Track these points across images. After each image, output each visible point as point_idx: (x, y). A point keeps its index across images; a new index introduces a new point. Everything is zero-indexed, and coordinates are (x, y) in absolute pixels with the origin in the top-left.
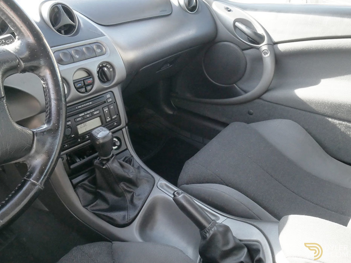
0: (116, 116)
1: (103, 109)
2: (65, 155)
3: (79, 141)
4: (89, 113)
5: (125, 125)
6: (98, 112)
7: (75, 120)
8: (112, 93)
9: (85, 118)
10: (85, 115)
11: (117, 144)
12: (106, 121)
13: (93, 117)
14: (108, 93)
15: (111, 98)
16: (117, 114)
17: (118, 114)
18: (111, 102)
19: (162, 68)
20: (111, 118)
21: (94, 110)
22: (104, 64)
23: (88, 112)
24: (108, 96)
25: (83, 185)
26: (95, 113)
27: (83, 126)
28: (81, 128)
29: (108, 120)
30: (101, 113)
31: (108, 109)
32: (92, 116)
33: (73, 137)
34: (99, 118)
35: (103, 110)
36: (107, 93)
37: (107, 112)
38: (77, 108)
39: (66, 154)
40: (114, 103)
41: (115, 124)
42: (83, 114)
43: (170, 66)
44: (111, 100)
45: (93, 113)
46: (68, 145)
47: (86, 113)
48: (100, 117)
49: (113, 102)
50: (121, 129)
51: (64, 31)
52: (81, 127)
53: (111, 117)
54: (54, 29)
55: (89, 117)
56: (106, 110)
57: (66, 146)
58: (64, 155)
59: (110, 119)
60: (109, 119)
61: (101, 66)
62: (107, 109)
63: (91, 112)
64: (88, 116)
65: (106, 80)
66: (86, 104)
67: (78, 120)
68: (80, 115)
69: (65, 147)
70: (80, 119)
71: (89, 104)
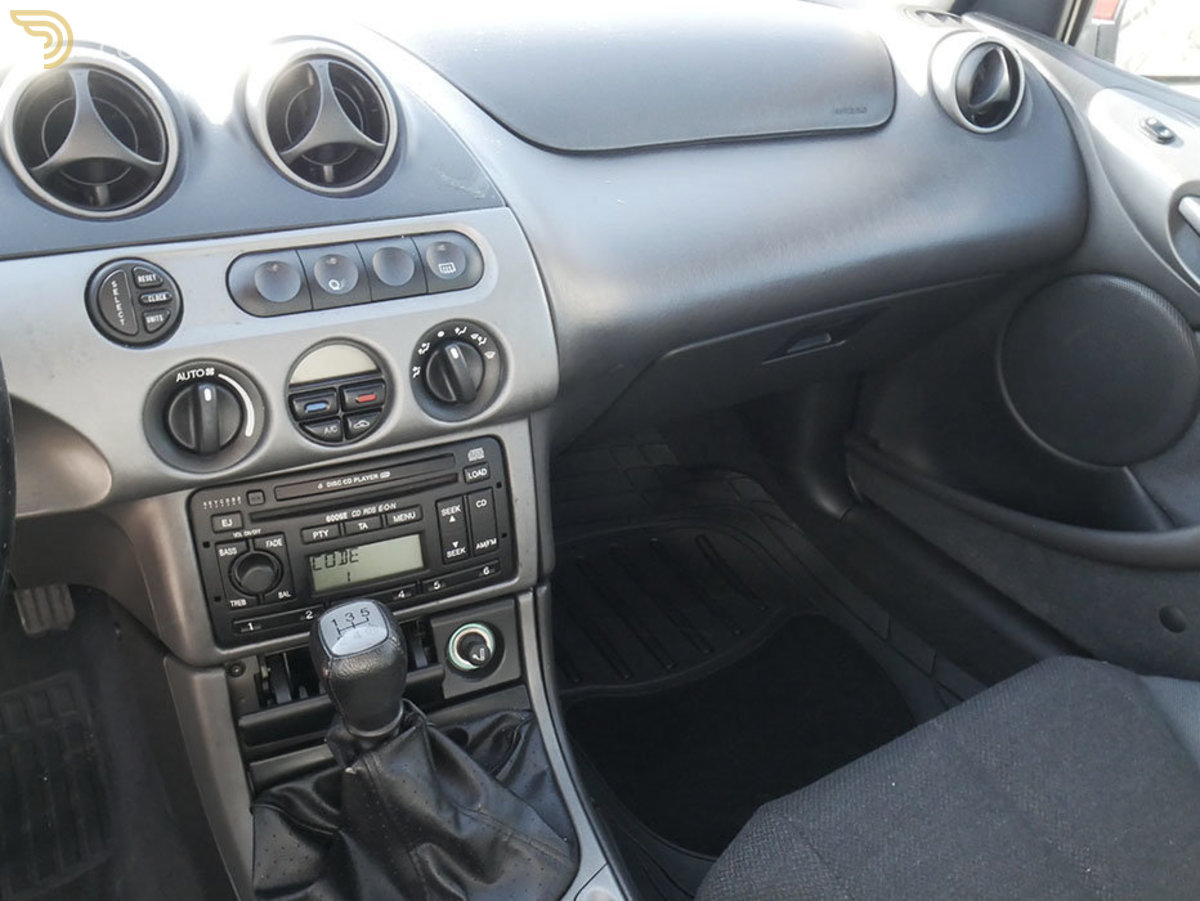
0: (494, 542)
1: (437, 508)
2: (255, 657)
3: (308, 617)
4: (372, 515)
5: (533, 579)
6: (410, 516)
7: (305, 532)
8: (496, 443)
9: (349, 532)
10: (351, 519)
11: (475, 656)
12: (444, 555)
13: (384, 530)
14: (477, 442)
15: (484, 463)
16: (504, 535)
17: (509, 535)
18: (480, 479)
19: (789, 351)
20: (468, 550)
21: (393, 506)
22: (457, 330)
23: (367, 511)
24: (476, 454)
25: (291, 796)
26: (399, 518)
27: (338, 561)
28: (327, 567)
29: (450, 554)
30: (424, 519)
31: (463, 508)
32: (382, 528)
33: (285, 599)
34: (416, 537)
35: (438, 513)
36: (471, 444)
37: (452, 519)
38: (320, 486)
39: (258, 657)
40: (494, 486)
41: (486, 571)
42: (342, 516)
43: (831, 343)
44: (482, 472)
45: (389, 515)
46: (259, 627)
47: (356, 513)
48: (421, 533)
49: (492, 482)
50: (513, 595)
51: (335, 168)
52: (330, 564)
53: (469, 542)
54: (281, 158)
55: (365, 531)
56: (451, 511)
57: (252, 628)
58: (249, 658)
59: (463, 550)
60: (456, 551)
61: (441, 334)
62: (458, 509)
63: (380, 510)
64: (363, 526)
65: (454, 398)
66: (364, 479)
67: (315, 535)
68: (330, 518)
69: (243, 630)
70: (326, 533)
71: (376, 476)
